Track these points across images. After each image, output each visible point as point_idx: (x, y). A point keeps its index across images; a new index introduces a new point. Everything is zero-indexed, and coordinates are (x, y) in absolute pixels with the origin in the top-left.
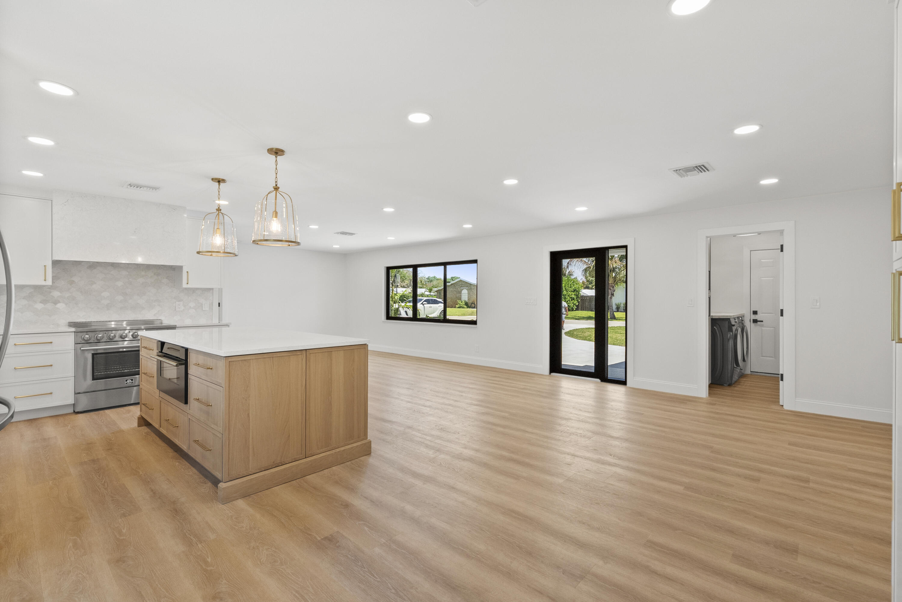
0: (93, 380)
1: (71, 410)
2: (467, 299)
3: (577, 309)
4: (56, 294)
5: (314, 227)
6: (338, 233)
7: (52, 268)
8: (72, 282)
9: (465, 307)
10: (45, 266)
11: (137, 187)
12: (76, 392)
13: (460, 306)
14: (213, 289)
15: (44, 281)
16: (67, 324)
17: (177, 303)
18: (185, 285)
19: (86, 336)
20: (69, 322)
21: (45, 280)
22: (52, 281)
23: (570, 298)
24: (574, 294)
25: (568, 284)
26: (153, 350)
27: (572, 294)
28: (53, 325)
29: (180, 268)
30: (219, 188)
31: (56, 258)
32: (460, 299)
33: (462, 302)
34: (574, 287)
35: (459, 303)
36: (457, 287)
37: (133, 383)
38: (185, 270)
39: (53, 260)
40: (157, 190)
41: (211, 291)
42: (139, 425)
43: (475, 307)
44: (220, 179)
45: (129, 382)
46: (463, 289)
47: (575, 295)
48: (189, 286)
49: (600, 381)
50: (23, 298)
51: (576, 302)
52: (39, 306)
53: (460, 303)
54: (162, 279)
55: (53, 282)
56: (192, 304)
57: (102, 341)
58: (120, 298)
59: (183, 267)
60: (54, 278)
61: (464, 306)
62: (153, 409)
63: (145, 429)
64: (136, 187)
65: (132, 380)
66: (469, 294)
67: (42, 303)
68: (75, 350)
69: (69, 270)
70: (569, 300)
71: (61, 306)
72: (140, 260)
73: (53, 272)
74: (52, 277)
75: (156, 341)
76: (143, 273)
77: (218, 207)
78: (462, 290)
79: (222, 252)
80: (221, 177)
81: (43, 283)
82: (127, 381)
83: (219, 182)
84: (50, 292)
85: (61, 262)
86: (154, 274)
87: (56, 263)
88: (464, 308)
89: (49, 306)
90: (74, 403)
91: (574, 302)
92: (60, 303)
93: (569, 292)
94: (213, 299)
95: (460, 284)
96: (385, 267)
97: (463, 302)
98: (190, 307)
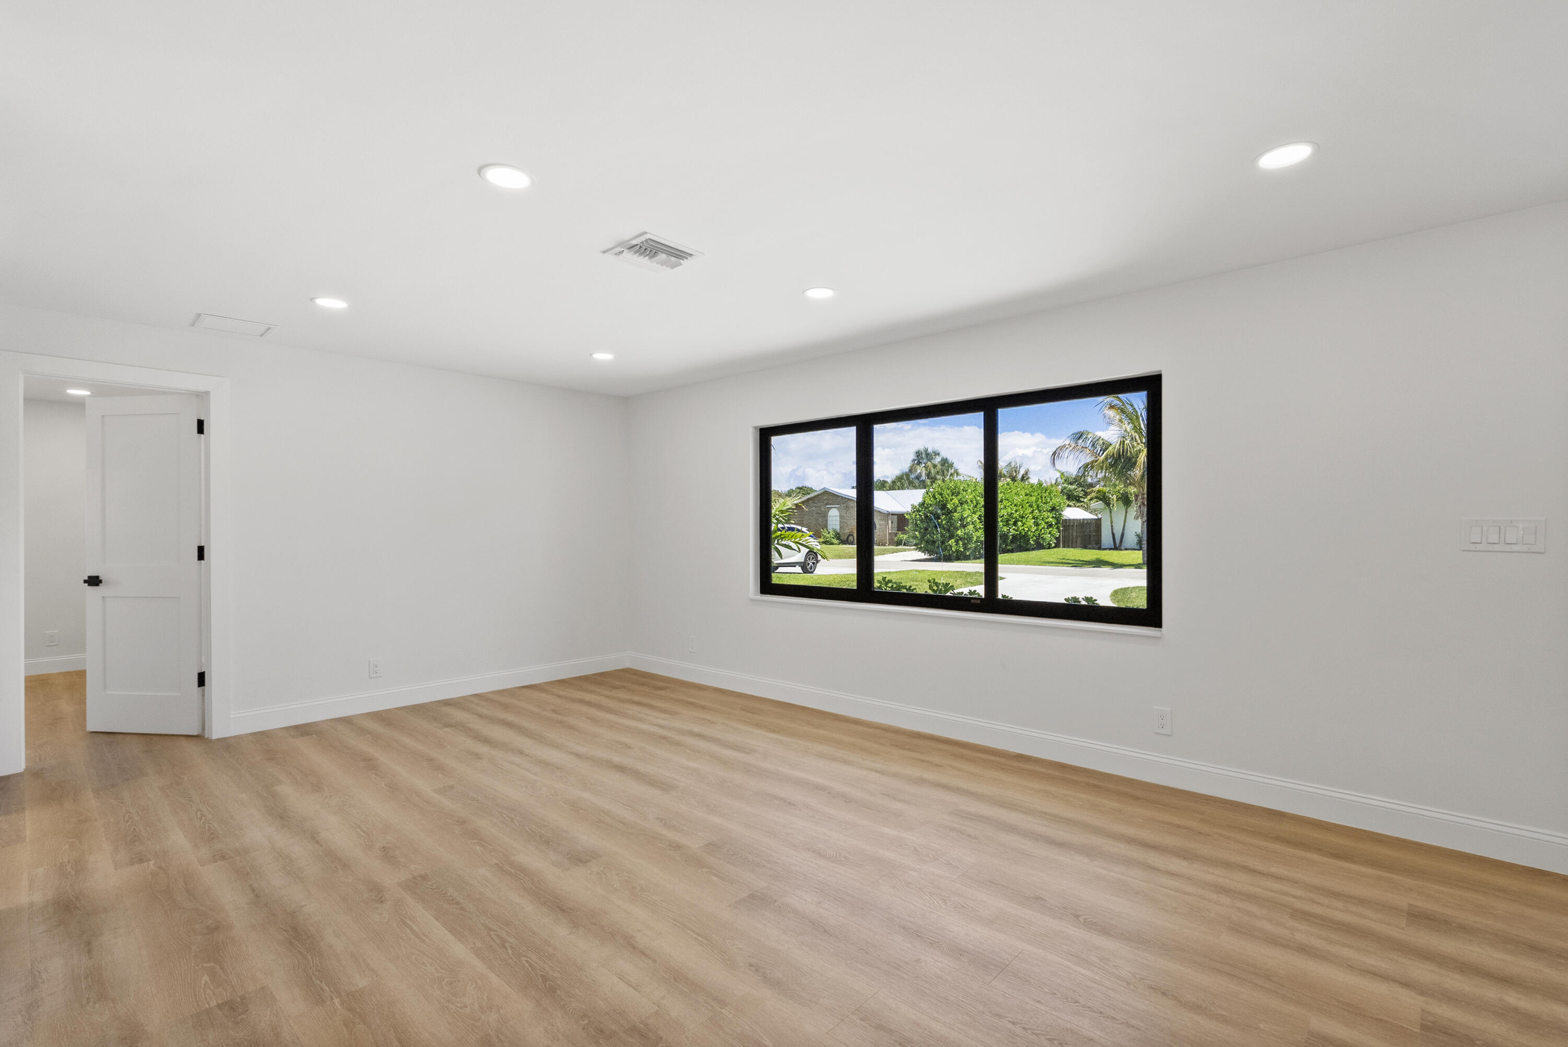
2: (838, 528)
3: (1057, 546)
9: (835, 541)
13: (825, 539)
23: (1045, 523)
24: (1051, 516)
25: (1042, 498)
27: (1048, 517)
32: (825, 526)
33: (828, 533)
34: (1051, 503)
35: (823, 535)
36: (820, 504)
43: (853, 541)
46: (831, 508)
47: (1053, 517)
51: (1055, 531)
53: (825, 534)
61: (832, 539)
66: (842, 517)
70: (1043, 528)
78: (829, 511)
88: (832, 544)
91: (1052, 532)
93: (1044, 513)
95: (825, 498)
97: (832, 532)
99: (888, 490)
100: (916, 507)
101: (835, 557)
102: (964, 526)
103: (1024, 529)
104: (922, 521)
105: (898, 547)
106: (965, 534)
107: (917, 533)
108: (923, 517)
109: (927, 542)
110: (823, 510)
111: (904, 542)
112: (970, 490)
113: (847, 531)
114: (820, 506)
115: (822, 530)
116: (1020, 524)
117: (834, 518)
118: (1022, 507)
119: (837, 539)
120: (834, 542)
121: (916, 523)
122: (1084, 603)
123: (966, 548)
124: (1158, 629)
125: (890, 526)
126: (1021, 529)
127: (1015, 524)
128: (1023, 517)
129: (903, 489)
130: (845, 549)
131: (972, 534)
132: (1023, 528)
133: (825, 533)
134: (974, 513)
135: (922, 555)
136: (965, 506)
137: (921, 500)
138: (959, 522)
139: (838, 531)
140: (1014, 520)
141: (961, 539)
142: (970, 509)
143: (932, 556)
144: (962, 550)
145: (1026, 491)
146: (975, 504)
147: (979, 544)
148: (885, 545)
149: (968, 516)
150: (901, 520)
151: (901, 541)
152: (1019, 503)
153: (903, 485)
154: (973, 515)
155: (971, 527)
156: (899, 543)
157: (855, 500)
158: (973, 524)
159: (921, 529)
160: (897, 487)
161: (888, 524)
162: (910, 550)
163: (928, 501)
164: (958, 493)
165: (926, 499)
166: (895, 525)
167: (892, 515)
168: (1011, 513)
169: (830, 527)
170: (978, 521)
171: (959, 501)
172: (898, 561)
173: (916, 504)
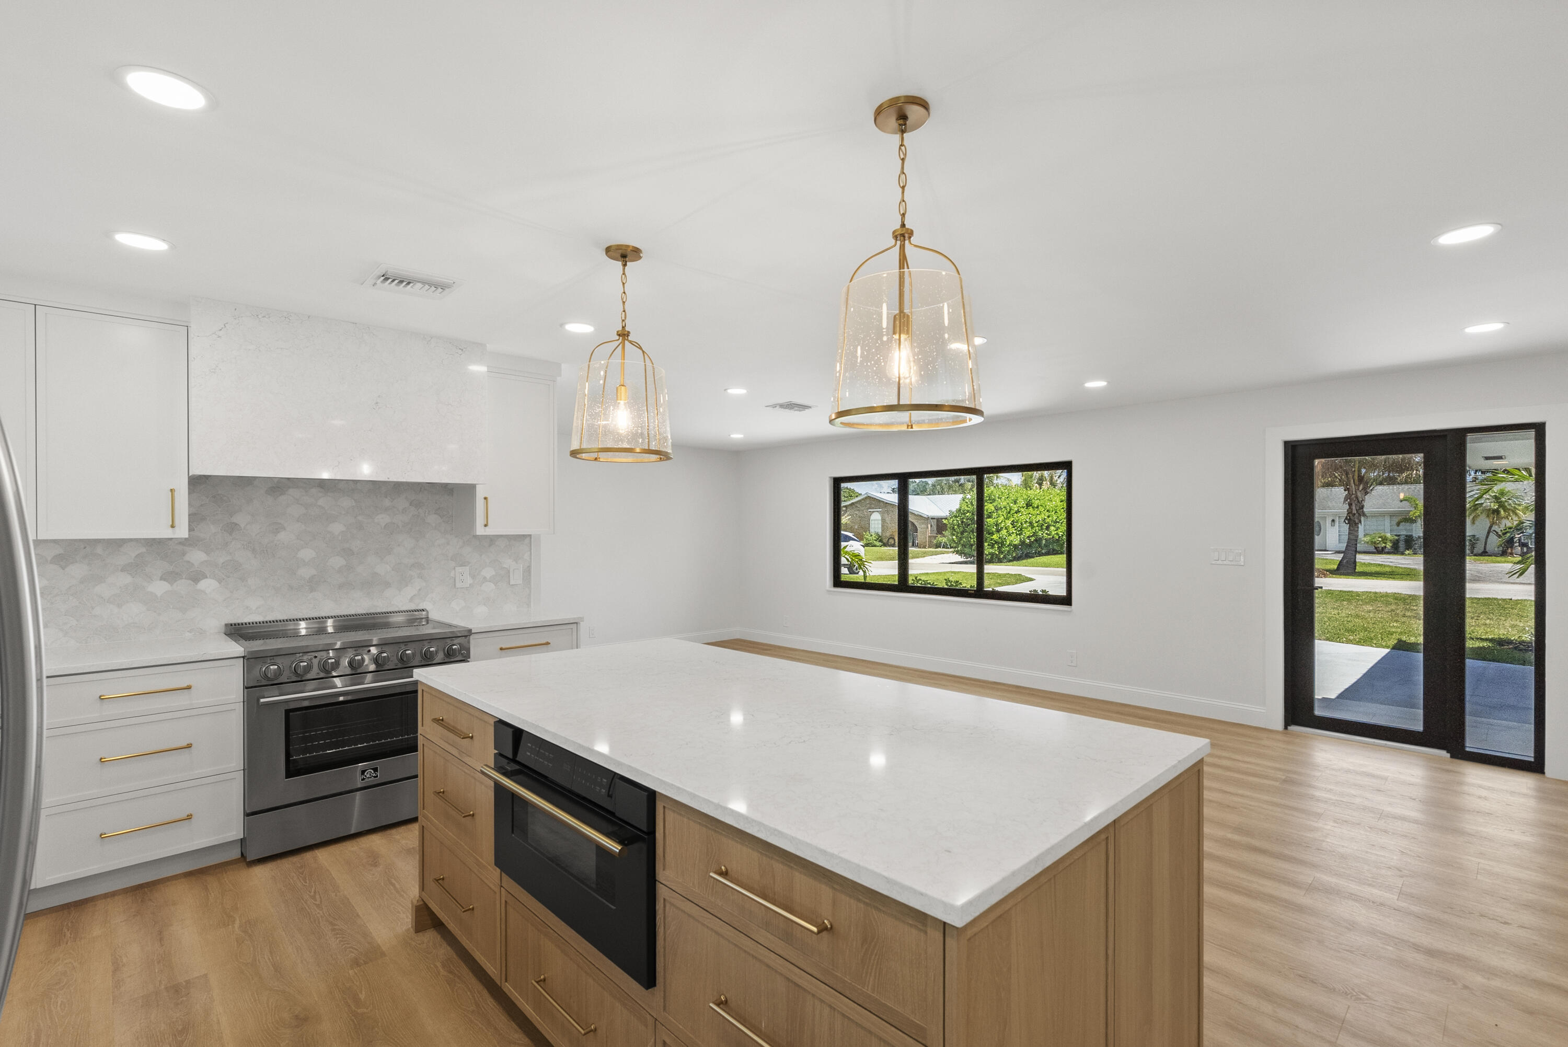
0: (286, 778)
1: (235, 853)
2: (880, 531)
4: (197, 557)
5: (737, 391)
6: (774, 406)
7: (189, 493)
8: (232, 528)
9: (878, 543)
10: (171, 490)
11: (401, 282)
12: (248, 812)
13: (868, 542)
14: (530, 536)
15: (171, 528)
16: (223, 630)
17: (459, 569)
18: (480, 530)
19: (271, 667)
20: (226, 625)
21: (173, 526)
22: (189, 525)
26: (472, 737)
28: (190, 632)
29: (468, 490)
30: (624, 274)
31: (197, 471)
32: (867, 529)
33: (871, 536)
35: (865, 537)
36: (863, 508)
37: (377, 776)
38: (480, 493)
39: (190, 474)
40: (447, 290)
41: (527, 541)
42: (419, 928)
43: (894, 544)
44: (628, 246)
45: (368, 776)
46: (874, 512)
48: (489, 531)
49: (1449, 755)
50: (122, 570)
52: (159, 588)
53: (867, 537)
54: (426, 514)
55: (191, 529)
56: (488, 572)
57: (309, 676)
58: (337, 562)
59: (477, 486)
60: (195, 518)
61: (875, 542)
62: (473, 909)
63: (431, 936)
64: (397, 281)
65: (375, 770)
66: (883, 520)
67: (165, 580)
68: (244, 702)
69: (225, 498)
71: (208, 585)
72: (366, 471)
73: (190, 505)
74: (189, 515)
75: (492, 721)
76: (387, 502)
77: (623, 327)
78: (871, 515)
79: (638, 450)
80: (631, 241)
81: (167, 533)
82: (365, 774)
83: (624, 256)
84: (184, 554)
85: (207, 479)
86: (411, 504)
87: (197, 482)
88: (875, 546)
89: (182, 586)
90: (242, 837)
92: (207, 578)
94: (531, 559)
95: (868, 502)
96: (830, 477)
97: (874, 535)
98: (485, 578)
99: (928, 495)
100: (953, 512)
101: (878, 559)
102: (998, 531)
103: (1057, 534)
104: (958, 526)
105: (937, 550)
106: (999, 538)
107: (954, 537)
108: (960, 522)
109: (963, 545)
110: (866, 513)
111: (943, 545)
112: (1003, 498)
113: (888, 534)
114: (863, 510)
115: (864, 533)
116: (1052, 528)
117: (876, 522)
118: (1056, 512)
119: (879, 541)
120: (876, 544)
121: (953, 528)
122: (1041, 593)
123: (1001, 552)
124: (1069, 606)
125: (929, 529)
126: (1053, 533)
127: (1048, 528)
128: (1056, 522)
129: (943, 494)
130: (886, 551)
131: (1005, 539)
132: (1056, 532)
133: (867, 535)
134: (1008, 518)
135: (959, 558)
136: (1000, 512)
137: (958, 507)
138: (995, 527)
139: (880, 534)
140: (1046, 525)
141: (996, 542)
142: (1003, 515)
143: (969, 559)
144: (997, 553)
145: (1061, 497)
146: (1008, 510)
147: (1012, 547)
148: (925, 548)
149: (1002, 521)
150: (940, 525)
151: (941, 543)
152: (1051, 509)
153: (943, 489)
154: (1007, 521)
155: (1004, 532)
156: (938, 546)
157: (897, 505)
158: (1006, 528)
159: (958, 533)
160: (937, 492)
161: (928, 528)
162: (948, 553)
163: (965, 507)
164: (994, 500)
165: (963, 505)
166: (935, 528)
167: (932, 519)
168: (1044, 519)
169: (872, 530)
170: (1011, 526)
171: (995, 507)
172: (937, 564)
173: (954, 510)
